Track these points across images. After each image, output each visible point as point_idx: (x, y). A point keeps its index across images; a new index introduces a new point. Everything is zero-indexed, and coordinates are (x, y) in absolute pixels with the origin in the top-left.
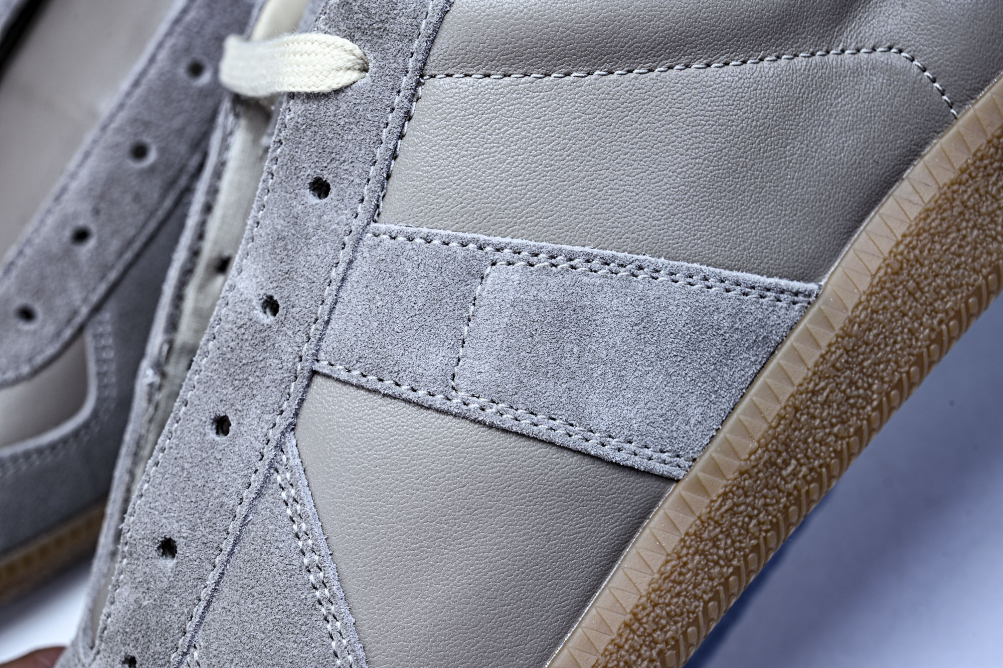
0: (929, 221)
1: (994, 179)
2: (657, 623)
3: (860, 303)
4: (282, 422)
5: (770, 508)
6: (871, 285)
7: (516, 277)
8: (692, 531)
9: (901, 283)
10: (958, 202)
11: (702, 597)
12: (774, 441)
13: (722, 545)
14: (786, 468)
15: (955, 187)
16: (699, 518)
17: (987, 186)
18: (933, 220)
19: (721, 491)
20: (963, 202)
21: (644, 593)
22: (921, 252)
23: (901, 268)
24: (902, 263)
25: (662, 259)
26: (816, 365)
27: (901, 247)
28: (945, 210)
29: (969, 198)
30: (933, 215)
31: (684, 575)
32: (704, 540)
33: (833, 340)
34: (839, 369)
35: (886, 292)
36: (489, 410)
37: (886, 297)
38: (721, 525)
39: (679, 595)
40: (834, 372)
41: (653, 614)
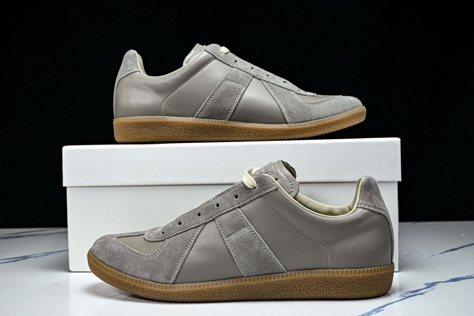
0: (310, 278)
1: (325, 282)
2: (224, 292)
3: (290, 279)
4: (206, 221)
6: (294, 278)
7: (248, 231)
8: (239, 285)
9: (299, 282)
10: (317, 280)
11: (233, 295)
12: (261, 285)
13: (242, 291)
14: (260, 290)
15: (319, 278)
16: (242, 284)
17: (323, 282)
18: (311, 279)
19: (248, 284)
20: (318, 281)
21: (226, 286)
23: (301, 281)
25: (269, 247)
26: (276, 281)
27: (303, 278)
28: (314, 279)
29: (319, 281)
30: (312, 278)
31: (233, 289)
32: (240, 288)
33: (282, 280)
34: (279, 285)
35: (295, 281)
36: (229, 244)
37: (295, 282)
38: (244, 288)
39: (230, 291)
40: (278, 284)
41: (224, 290)
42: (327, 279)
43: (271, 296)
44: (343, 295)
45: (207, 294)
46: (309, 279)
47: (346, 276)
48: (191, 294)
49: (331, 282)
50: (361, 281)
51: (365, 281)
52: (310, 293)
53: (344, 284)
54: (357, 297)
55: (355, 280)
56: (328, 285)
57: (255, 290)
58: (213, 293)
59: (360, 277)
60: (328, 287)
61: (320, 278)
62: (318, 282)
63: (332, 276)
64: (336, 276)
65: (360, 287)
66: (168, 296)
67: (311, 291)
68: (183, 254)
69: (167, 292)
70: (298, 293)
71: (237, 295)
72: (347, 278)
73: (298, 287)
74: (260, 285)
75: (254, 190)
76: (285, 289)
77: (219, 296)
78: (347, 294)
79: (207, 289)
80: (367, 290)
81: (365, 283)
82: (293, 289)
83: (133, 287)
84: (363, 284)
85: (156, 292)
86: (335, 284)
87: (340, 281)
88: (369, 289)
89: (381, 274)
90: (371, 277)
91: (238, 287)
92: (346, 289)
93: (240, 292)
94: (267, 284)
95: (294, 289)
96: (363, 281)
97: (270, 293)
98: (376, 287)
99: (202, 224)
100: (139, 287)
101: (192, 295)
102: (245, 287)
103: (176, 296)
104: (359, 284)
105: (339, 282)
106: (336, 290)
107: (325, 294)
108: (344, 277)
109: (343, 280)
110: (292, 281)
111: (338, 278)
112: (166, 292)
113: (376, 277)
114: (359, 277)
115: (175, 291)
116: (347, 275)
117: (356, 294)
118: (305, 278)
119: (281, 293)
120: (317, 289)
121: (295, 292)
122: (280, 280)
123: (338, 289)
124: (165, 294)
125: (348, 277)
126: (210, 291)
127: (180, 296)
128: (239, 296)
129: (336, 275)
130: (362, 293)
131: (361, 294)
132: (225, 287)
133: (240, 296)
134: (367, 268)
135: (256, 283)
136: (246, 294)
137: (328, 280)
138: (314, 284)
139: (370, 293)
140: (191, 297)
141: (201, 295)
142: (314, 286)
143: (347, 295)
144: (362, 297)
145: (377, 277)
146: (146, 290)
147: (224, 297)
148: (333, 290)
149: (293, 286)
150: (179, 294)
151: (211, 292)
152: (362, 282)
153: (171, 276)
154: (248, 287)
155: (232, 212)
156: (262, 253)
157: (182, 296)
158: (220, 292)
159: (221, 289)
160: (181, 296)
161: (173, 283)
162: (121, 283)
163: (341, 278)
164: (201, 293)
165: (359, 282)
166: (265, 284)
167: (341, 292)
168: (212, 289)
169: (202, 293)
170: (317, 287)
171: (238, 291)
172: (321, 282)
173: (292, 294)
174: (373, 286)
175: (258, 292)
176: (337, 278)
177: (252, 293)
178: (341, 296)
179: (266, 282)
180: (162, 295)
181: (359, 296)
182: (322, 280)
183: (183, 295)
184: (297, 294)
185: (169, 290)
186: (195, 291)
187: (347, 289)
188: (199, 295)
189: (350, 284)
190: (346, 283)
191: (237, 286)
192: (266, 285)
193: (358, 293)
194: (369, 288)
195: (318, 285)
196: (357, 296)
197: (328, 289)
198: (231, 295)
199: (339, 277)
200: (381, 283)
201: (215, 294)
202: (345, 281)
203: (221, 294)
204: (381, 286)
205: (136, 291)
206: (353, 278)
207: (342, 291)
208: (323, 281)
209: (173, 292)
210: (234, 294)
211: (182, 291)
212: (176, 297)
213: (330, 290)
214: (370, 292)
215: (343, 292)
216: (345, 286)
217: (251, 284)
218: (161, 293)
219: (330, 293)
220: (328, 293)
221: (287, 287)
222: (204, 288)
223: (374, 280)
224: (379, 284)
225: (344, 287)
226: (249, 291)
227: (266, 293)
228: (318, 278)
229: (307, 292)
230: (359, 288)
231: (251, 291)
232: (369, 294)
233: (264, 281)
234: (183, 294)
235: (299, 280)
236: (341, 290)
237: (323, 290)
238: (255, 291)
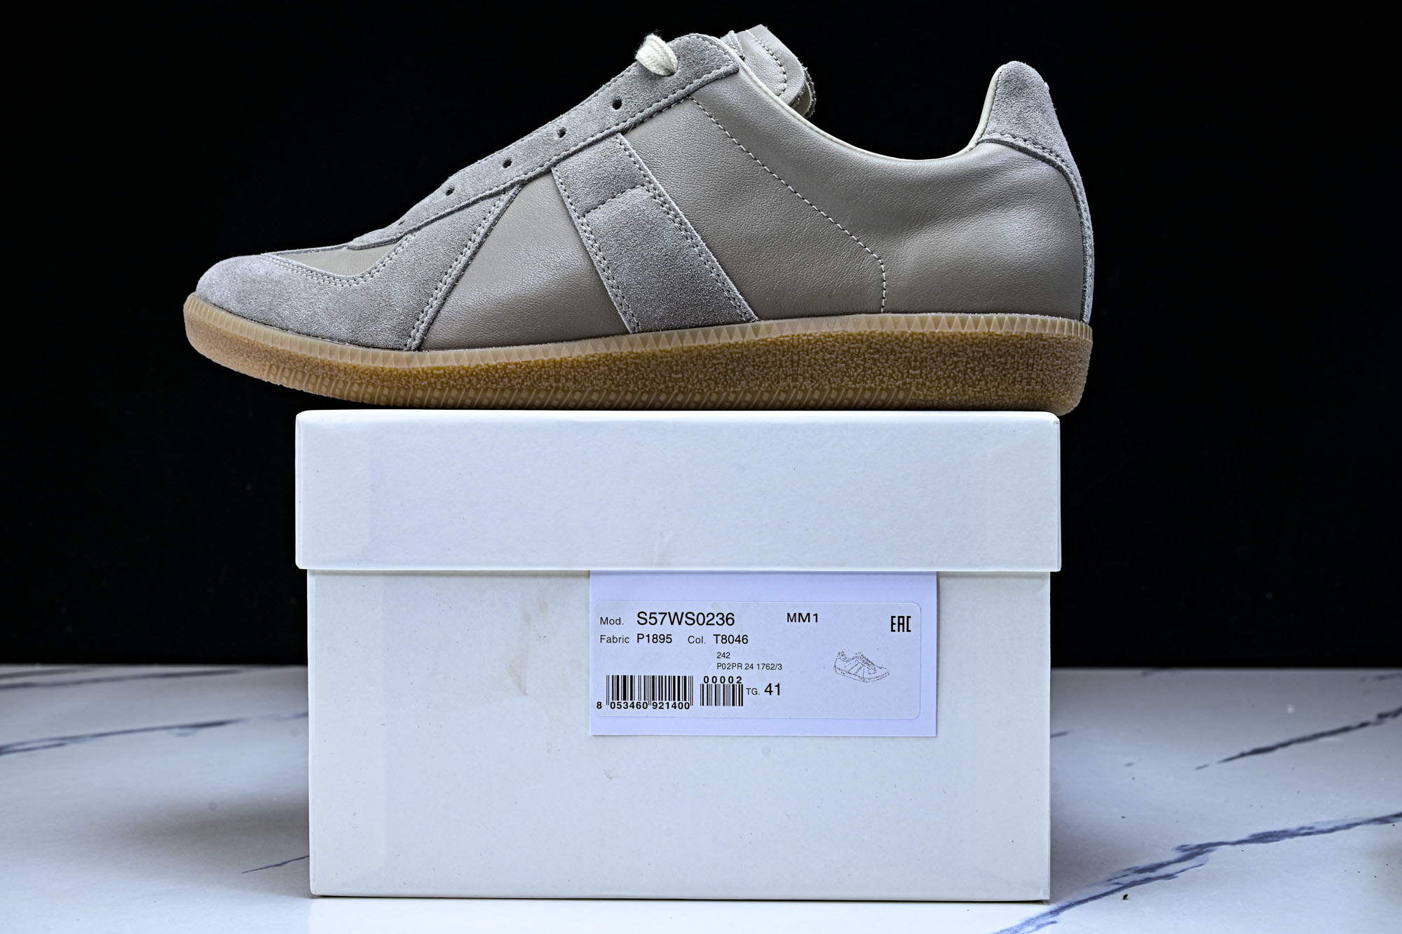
0: (827, 339)
2: (567, 374)
3: (766, 341)
4: (523, 177)
5: (654, 384)
6: (777, 339)
7: (645, 197)
8: (614, 355)
9: (792, 352)
10: (847, 345)
11: (594, 386)
12: (679, 357)
13: (621, 375)
14: (676, 374)
15: (851, 337)
16: (621, 353)
17: (866, 351)
18: (830, 341)
19: (639, 351)
20: (849, 348)
21: (573, 357)
22: (812, 349)
23: (798, 347)
24: (800, 344)
25: (704, 244)
26: (723, 345)
27: (805, 337)
28: (838, 343)
29: (853, 348)
30: (831, 339)
31: (595, 369)
32: (615, 364)
33: (740, 342)
34: (732, 357)
35: (781, 348)
36: (587, 234)
37: (779, 351)
38: (628, 366)
39: (586, 374)
40: (729, 356)
41: (569, 369)
42: (878, 341)
43: (708, 393)
44: (923, 391)
45: (517, 380)
46: (822, 342)
47: (934, 332)
48: (467, 377)
49: (889, 351)
50: (980, 352)
51: (991, 349)
52: (826, 385)
53: (929, 357)
54: (966, 401)
55: (963, 346)
56: (879, 360)
57: (660, 374)
58: (535, 378)
59: (976, 338)
60: (878, 367)
61: (857, 340)
62: (848, 351)
63: (893, 332)
64: (903, 333)
65: (977, 369)
66: (400, 385)
67: (829, 381)
68: (451, 267)
69: (397, 370)
70: (789, 386)
71: (606, 386)
72: (936, 337)
73: (790, 366)
74: (675, 357)
75: (669, 78)
76: (751, 373)
77: (552, 387)
78: (936, 390)
79: (516, 364)
80: (999, 380)
81: (990, 358)
82: (774, 373)
83: (302, 365)
84: (986, 361)
85: (366, 372)
86: (899, 358)
87: (917, 348)
88: (1003, 377)
89: (1044, 338)
90: (1011, 341)
91: (610, 362)
92: (933, 374)
93: (616, 379)
94: (695, 354)
95: (777, 373)
96: (987, 352)
97: (705, 384)
98: (1025, 375)
99: (512, 186)
100: (319, 361)
101: (470, 381)
102: (629, 361)
103: (425, 382)
104: (974, 359)
105: (912, 353)
106: (902, 377)
107: (870, 389)
108: (929, 336)
109: (925, 345)
110: (771, 346)
111: (910, 339)
112: (395, 373)
113: (1026, 342)
114: (974, 336)
115: (420, 369)
116: (936, 329)
117: (964, 391)
118: (810, 338)
119: (738, 382)
120: (845, 372)
121: (778, 383)
122: (737, 343)
123: (908, 373)
124: (392, 379)
125: (939, 337)
126: (524, 369)
127: (435, 383)
128: (612, 391)
129: (902, 330)
130: (981, 389)
131: (979, 392)
132: (572, 362)
133: (616, 391)
134: (1000, 315)
135: (662, 349)
136: (632, 385)
137: (881, 345)
138: (837, 357)
139: (1008, 390)
140: (467, 386)
141: (497, 383)
142: (837, 362)
143: (935, 394)
144: (981, 401)
145: (1029, 345)
146: (339, 370)
147: (568, 391)
148: (892, 377)
149: (773, 362)
150: (432, 377)
151: (529, 373)
152: (984, 355)
153: (414, 328)
154: (638, 361)
155: (601, 145)
156: (684, 258)
157: (442, 383)
158: (555, 376)
159: (558, 366)
160: (439, 382)
161: (419, 348)
162: (269, 357)
163: (920, 339)
164: (499, 377)
165: (973, 352)
166: (689, 353)
167: (918, 383)
168: (532, 363)
169: (501, 374)
170: (846, 365)
171: (608, 375)
172: (859, 353)
173: (771, 388)
174: (1018, 369)
175: (670, 381)
176: (906, 341)
177: (652, 384)
178: (919, 395)
179: (693, 349)
180: (383, 381)
181: (974, 400)
182: (860, 345)
183: (444, 380)
184: (787, 388)
185: (406, 366)
186: (480, 370)
187: (936, 373)
188: (492, 383)
189: (947, 359)
190: (934, 356)
191: (606, 358)
192: (693, 357)
193: (969, 386)
194: (1005, 375)
195: (850, 362)
196: (967, 397)
197: (880, 374)
198: (589, 387)
199: (912, 335)
200: (1042, 367)
201: (540, 382)
202: (932, 348)
203: (557, 381)
204: (1041, 376)
205: (310, 375)
206: (955, 340)
207: (920, 381)
208: (864, 348)
209: (414, 372)
210: (597, 385)
211: (443, 368)
212: (425, 386)
213: (884, 376)
214: (1006, 388)
215: (924, 384)
216: (929, 365)
217: (649, 353)
218: (380, 377)
219: (884, 386)
220: (880, 385)
221: (757, 367)
222: (507, 362)
223: (1020, 351)
224: (1035, 366)
225: (928, 368)
226: (643, 375)
227: (693, 384)
228: (850, 340)
229: (817, 381)
230: (975, 371)
231: (648, 375)
232: (1003, 396)
233: (689, 345)
234: (445, 376)
235: (792, 345)
236: (918, 376)
237: (864, 376)
238: (659, 377)
